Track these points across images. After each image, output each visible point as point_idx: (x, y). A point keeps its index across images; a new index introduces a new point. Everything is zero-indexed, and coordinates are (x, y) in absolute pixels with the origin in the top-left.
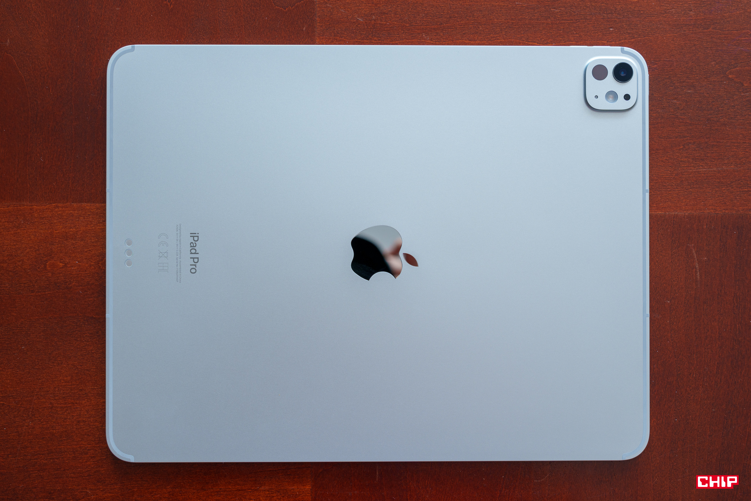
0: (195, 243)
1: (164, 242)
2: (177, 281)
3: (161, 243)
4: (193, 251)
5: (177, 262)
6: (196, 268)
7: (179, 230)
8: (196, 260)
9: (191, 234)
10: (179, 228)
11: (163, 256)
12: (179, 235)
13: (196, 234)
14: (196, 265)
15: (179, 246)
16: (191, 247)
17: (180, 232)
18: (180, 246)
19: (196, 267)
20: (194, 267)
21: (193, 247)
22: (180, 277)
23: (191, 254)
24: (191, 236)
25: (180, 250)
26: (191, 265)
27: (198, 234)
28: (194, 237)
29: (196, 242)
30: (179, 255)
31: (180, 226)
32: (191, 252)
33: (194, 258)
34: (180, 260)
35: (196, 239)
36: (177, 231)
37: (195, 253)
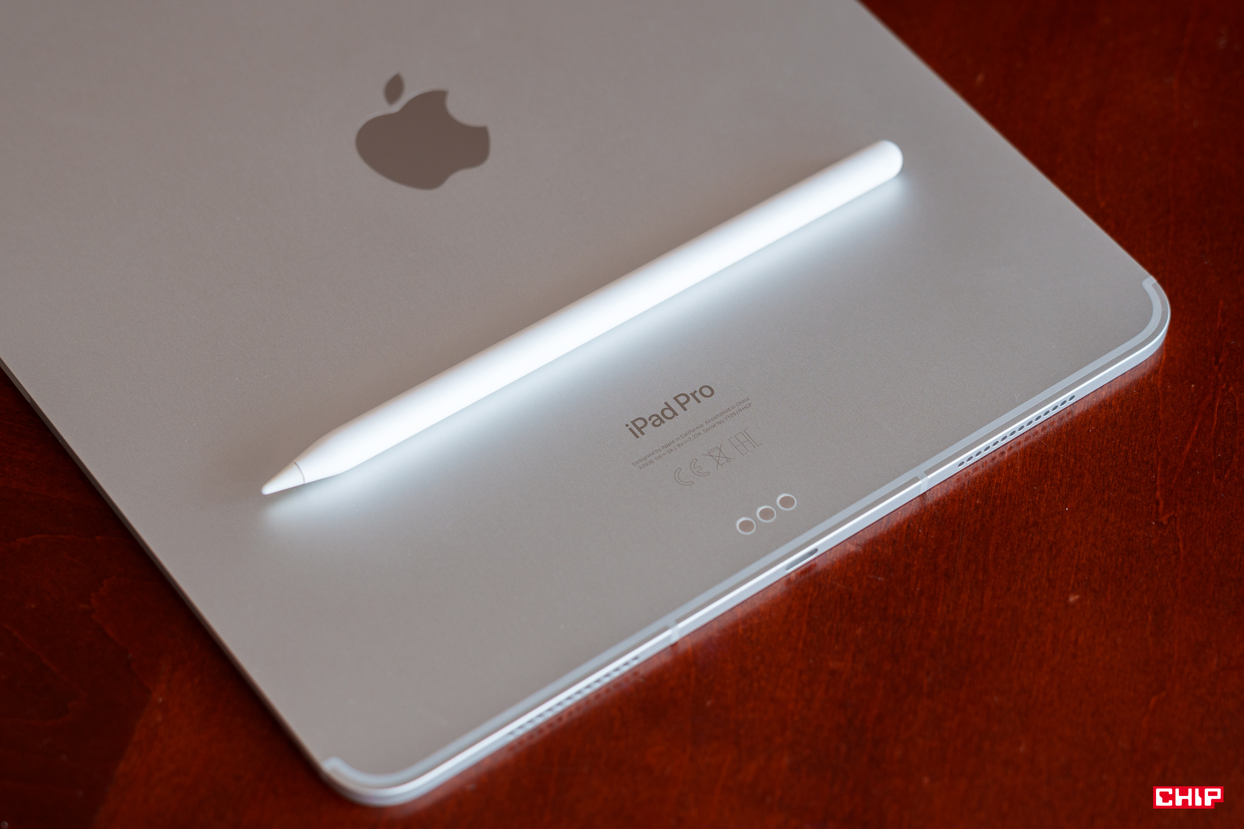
0: (650, 419)
1: (693, 469)
2: (750, 404)
3: (699, 474)
4: (669, 413)
5: (714, 426)
6: (698, 391)
7: (648, 460)
8: (682, 399)
9: (637, 437)
10: (643, 462)
11: (721, 455)
12: (656, 455)
13: (630, 429)
14: (691, 394)
15: (680, 442)
16: (664, 422)
17: (650, 455)
18: (677, 439)
19: (695, 392)
20: (698, 395)
21: (659, 418)
22: (737, 404)
23: (677, 415)
24: (643, 434)
25: (686, 435)
26: (699, 401)
27: (627, 425)
28: (639, 429)
29: (648, 421)
30: (696, 432)
31: (637, 463)
32: (673, 417)
33: (682, 405)
34: (704, 425)
35: (640, 423)
36: (652, 462)
37: (670, 408)
